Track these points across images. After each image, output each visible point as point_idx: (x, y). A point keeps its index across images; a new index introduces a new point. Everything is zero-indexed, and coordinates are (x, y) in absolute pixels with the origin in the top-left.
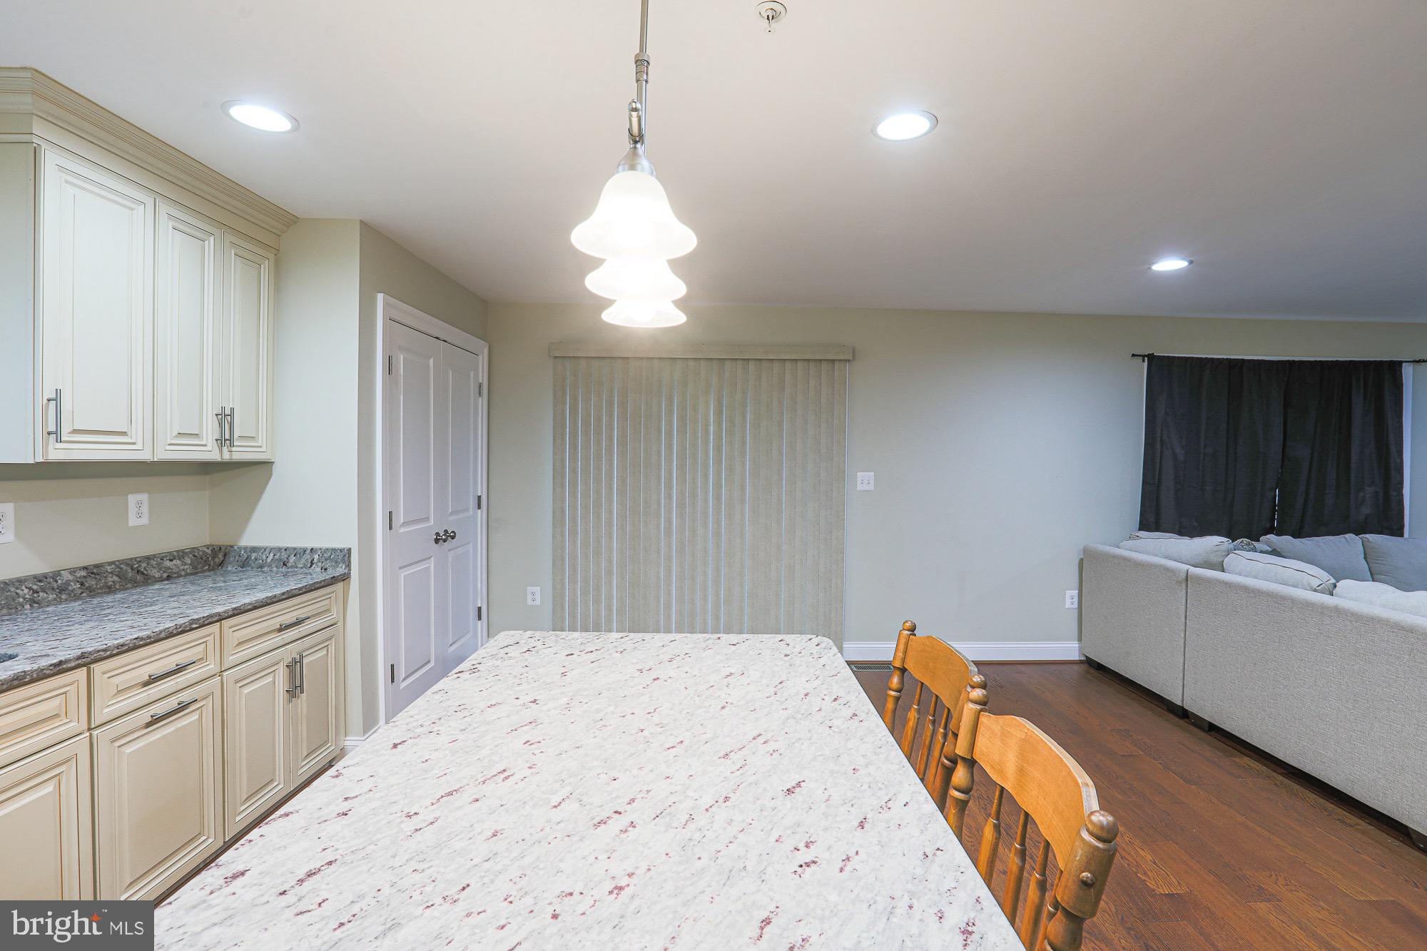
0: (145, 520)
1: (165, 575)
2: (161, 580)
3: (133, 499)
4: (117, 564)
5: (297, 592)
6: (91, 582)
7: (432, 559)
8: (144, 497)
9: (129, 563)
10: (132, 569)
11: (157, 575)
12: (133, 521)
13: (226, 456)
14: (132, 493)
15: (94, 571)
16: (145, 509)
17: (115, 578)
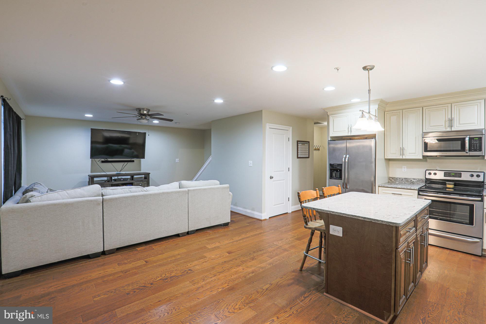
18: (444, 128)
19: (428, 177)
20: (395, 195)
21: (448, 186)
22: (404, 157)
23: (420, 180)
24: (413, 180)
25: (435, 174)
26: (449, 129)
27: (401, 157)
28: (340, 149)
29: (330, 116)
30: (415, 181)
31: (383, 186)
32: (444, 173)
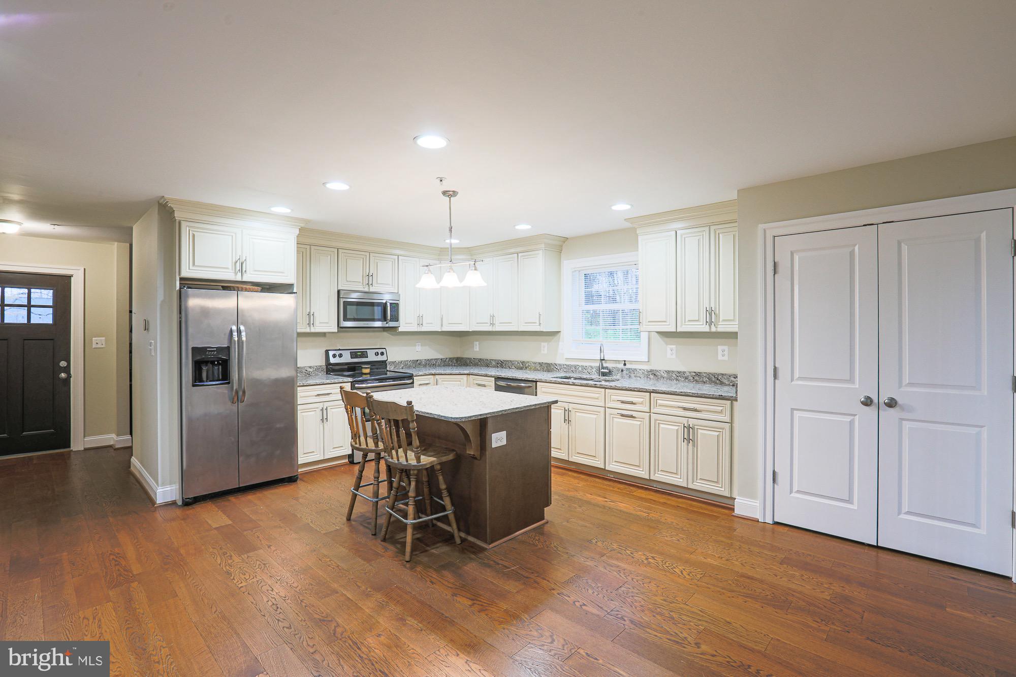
0: (726, 358)
1: (731, 384)
2: (729, 385)
3: (720, 348)
4: (709, 374)
5: (691, 394)
6: (696, 378)
7: (857, 416)
8: (726, 348)
9: (714, 375)
10: (715, 377)
11: (727, 383)
12: (720, 357)
13: (713, 329)
14: (720, 345)
15: (698, 374)
16: (726, 353)
17: (707, 380)
18: (362, 287)
19: (332, 360)
20: (320, 397)
21: (365, 371)
22: (313, 330)
23: (318, 368)
24: (309, 370)
25: (341, 356)
26: (366, 289)
27: (308, 330)
28: (219, 312)
29: (183, 224)
30: (311, 370)
31: (301, 385)
32: (350, 352)
